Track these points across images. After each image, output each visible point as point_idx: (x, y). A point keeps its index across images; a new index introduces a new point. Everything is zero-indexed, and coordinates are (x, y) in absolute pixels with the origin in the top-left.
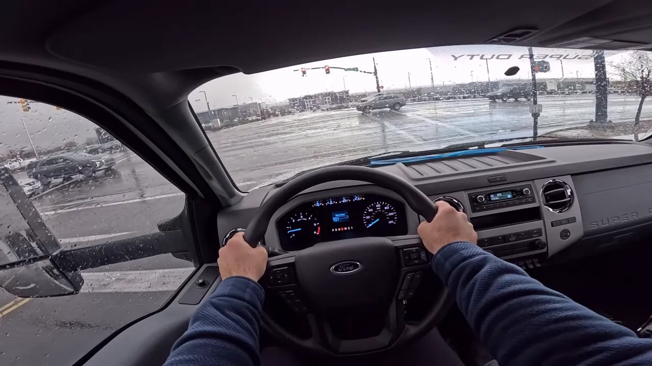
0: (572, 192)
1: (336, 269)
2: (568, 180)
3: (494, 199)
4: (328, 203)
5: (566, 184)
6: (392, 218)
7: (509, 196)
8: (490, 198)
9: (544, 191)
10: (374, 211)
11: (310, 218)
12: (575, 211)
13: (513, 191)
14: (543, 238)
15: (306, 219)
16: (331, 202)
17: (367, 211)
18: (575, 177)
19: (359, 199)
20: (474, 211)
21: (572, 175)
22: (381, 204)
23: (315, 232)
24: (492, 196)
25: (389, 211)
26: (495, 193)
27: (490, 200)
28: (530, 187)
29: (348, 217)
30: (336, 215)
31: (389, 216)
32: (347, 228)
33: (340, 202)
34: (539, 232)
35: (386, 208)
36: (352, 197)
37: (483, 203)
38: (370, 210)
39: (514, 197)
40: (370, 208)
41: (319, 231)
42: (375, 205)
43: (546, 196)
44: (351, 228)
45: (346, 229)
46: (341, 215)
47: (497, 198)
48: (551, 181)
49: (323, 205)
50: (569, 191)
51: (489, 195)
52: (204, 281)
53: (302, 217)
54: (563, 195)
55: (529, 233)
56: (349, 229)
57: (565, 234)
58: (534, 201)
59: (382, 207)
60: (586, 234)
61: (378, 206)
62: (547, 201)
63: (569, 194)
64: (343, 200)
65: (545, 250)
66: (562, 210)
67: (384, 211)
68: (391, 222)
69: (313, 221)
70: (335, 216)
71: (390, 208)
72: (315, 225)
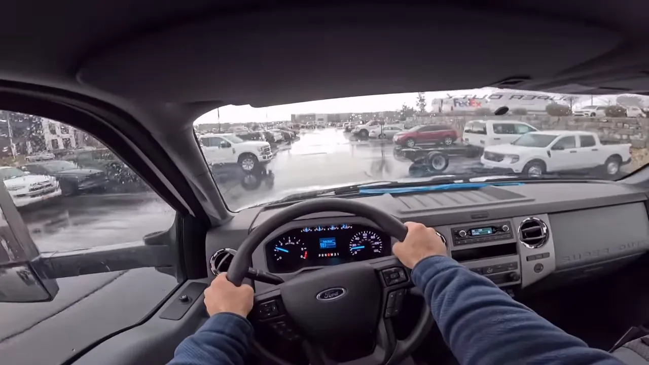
0: (547, 230)
1: (322, 297)
2: (545, 218)
3: (475, 234)
4: (317, 229)
5: (542, 222)
6: (377, 247)
7: (489, 232)
8: (471, 232)
9: (522, 228)
10: (360, 240)
11: (297, 243)
12: (549, 247)
13: (493, 227)
14: (518, 271)
15: (294, 244)
16: (320, 228)
17: (354, 240)
18: (551, 215)
19: (347, 227)
20: (455, 244)
21: (549, 214)
22: (368, 234)
23: (302, 257)
24: (473, 231)
25: (375, 240)
26: (476, 229)
27: (471, 235)
28: (509, 224)
29: (335, 243)
30: (324, 241)
31: (375, 245)
32: (334, 255)
33: (328, 229)
34: (515, 265)
35: (372, 237)
36: (340, 226)
37: (464, 238)
38: (356, 239)
39: (494, 232)
40: (357, 237)
41: (306, 255)
42: (362, 234)
43: (523, 233)
44: (337, 254)
45: (332, 255)
46: (328, 241)
47: (478, 234)
48: (529, 219)
49: (311, 230)
50: (545, 229)
51: (470, 230)
52: (187, 297)
53: (290, 241)
54: (539, 232)
55: (506, 267)
56: (335, 255)
57: (538, 268)
58: (512, 237)
59: (369, 236)
60: (557, 268)
61: (365, 235)
62: (524, 237)
63: (545, 231)
64: (331, 227)
65: (518, 282)
66: (537, 245)
67: (370, 240)
68: (376, 251)
69: (300, 246)
70: (322, 242)
71: (376, 238)
72: (302, 249)
